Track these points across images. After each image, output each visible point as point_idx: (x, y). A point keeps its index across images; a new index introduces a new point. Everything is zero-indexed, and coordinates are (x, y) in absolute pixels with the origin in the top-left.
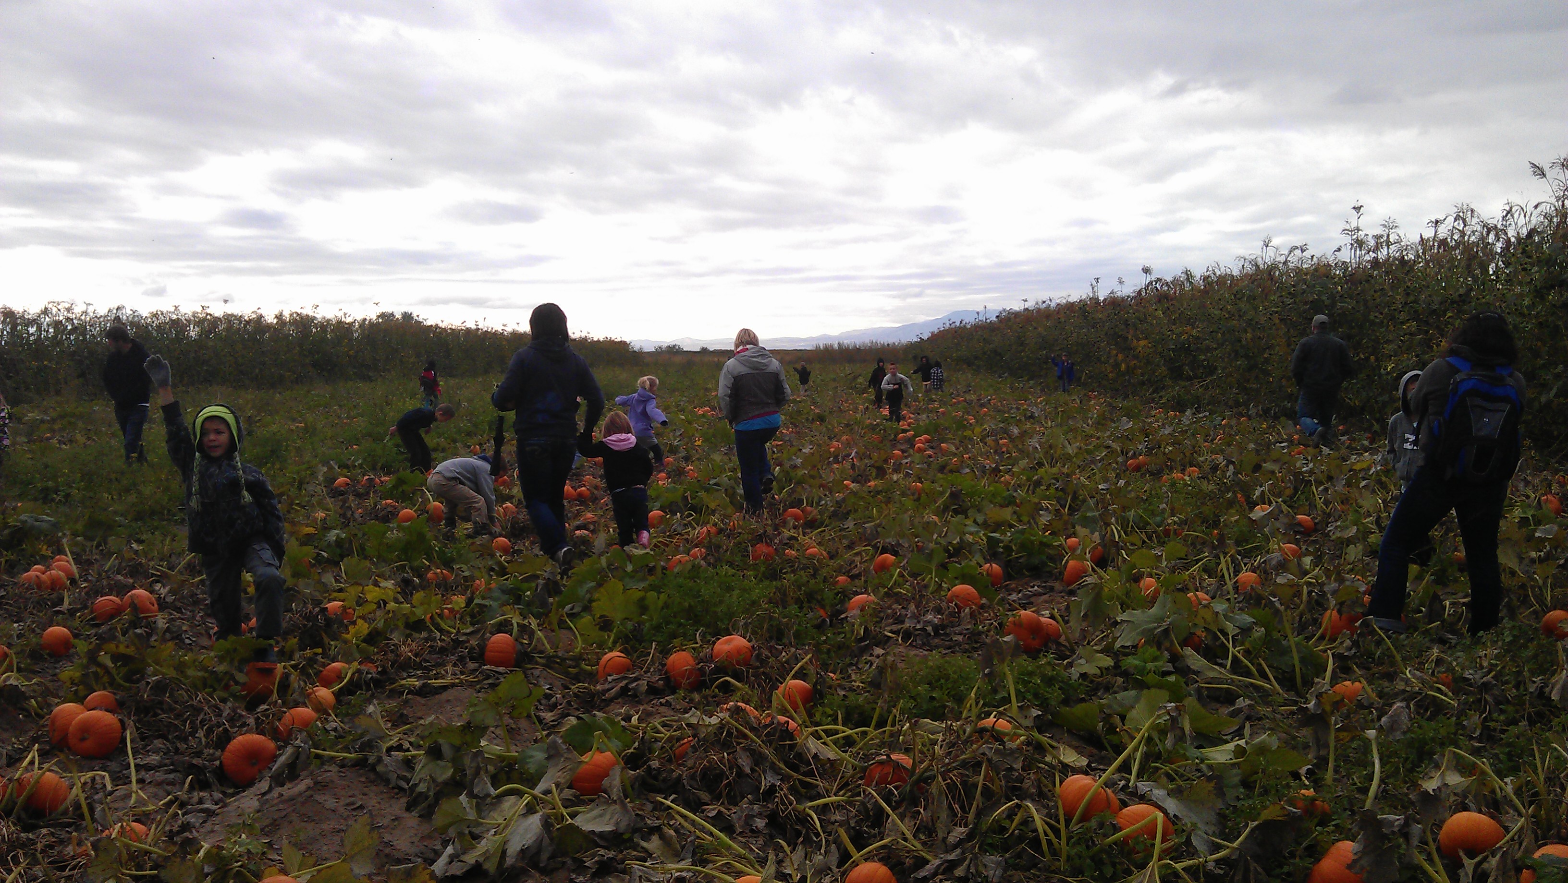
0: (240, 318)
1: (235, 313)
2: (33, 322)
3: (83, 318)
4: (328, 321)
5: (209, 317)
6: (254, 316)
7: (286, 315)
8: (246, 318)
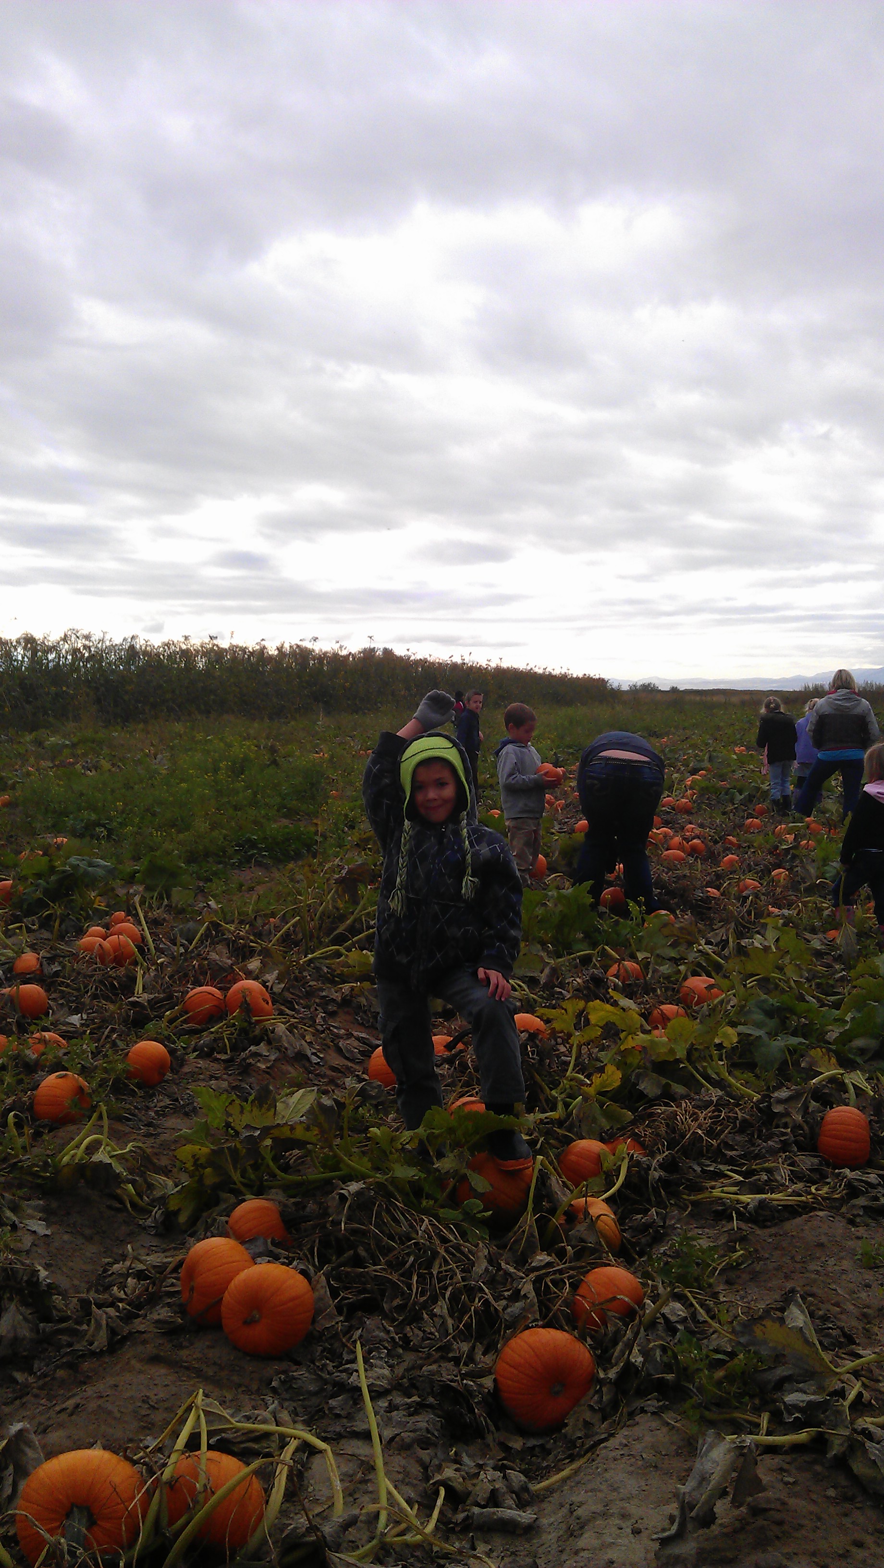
0: (244, 650)
1: (240, 645)
2: (54, 648)
3: (100, 645)
4: (325, 653)
5: (215, 648)
6: (258, 647)
7: (287, 646)
8: (251, 650)
